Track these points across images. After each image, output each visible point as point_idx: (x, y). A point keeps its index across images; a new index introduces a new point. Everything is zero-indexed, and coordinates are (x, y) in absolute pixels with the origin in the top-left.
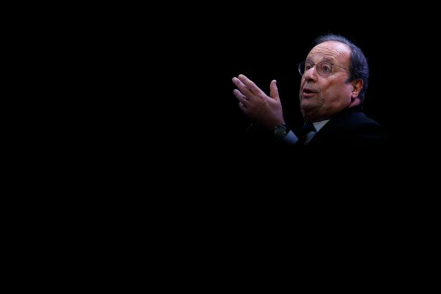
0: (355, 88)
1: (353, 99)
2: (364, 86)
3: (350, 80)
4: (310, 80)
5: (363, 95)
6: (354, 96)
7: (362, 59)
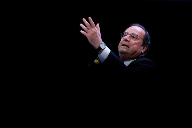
0: (144, 49)
1: (142, 53)
2: (147, 49)
3: (143, 45)
4: (126, 40)
5: (146, 53)
6: (143, 52)
7: (149, 38)
